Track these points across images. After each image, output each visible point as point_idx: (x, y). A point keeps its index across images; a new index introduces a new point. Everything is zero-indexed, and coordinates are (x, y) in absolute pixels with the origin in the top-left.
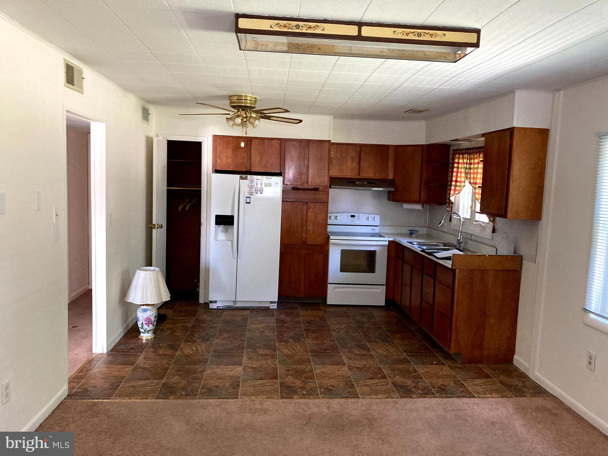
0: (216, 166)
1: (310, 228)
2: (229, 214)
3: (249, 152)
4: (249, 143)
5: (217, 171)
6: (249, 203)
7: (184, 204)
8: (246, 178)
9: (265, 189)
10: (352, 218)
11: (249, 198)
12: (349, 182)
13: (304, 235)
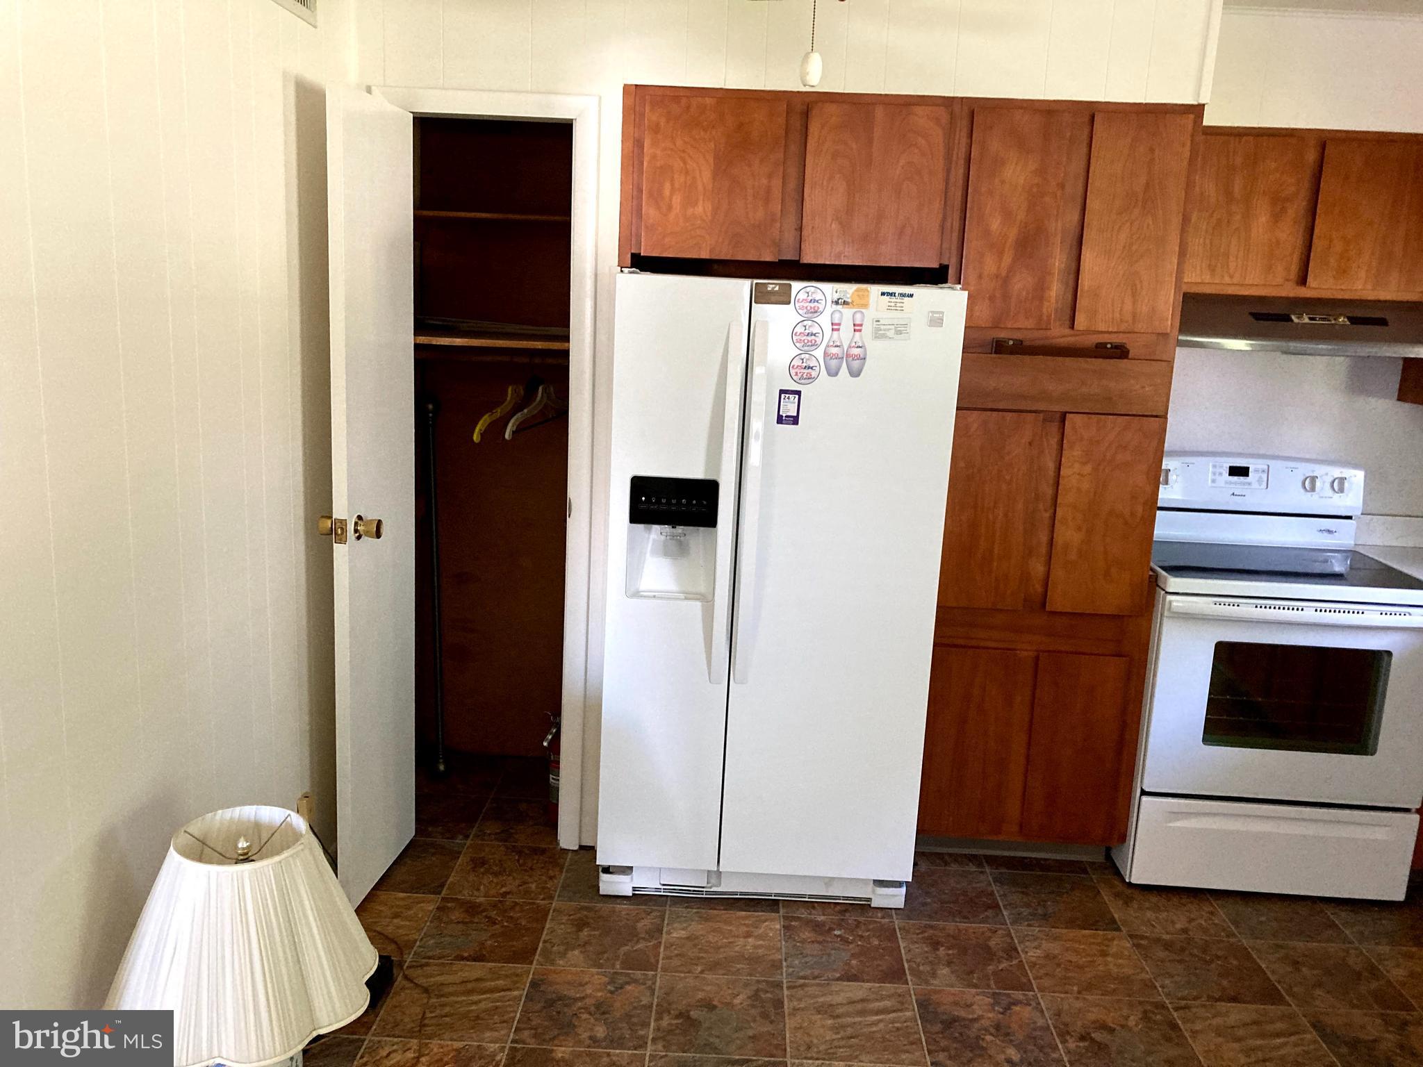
0: (639, 236)
1: (1068, 534)
2: (697, 472)
3: (793, 171)
4: (797, 123)
5: (642, 263)
6: (795, 420)
7: (498, 412)
8: (784, 298)
9: (874, 348)
10: (1235, 478)
11: (796, 398)
12: (1258, 317)
13: (1037, 568)
